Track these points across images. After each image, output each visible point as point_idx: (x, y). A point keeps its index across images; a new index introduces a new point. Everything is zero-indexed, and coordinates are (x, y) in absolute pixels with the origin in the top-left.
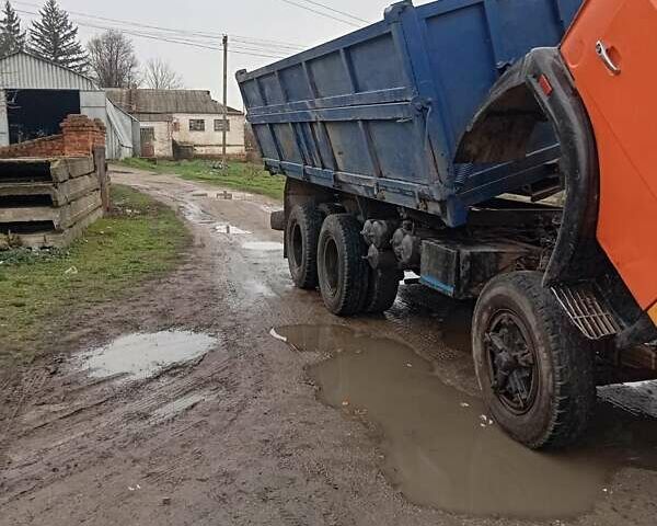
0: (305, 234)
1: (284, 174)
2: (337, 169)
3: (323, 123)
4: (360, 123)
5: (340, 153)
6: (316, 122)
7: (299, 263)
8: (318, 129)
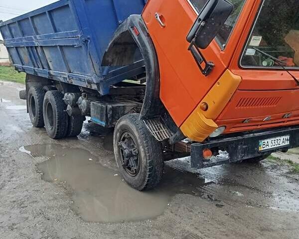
0: (37, 101)
1: (25, 72)
2: (50, 69)
3: (41, 47)
4: (58, 47)
5: (50, 62)
6: (38, 46)
7: (34, 115)
8: (39, 50)
